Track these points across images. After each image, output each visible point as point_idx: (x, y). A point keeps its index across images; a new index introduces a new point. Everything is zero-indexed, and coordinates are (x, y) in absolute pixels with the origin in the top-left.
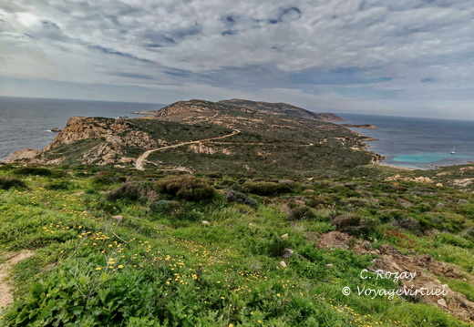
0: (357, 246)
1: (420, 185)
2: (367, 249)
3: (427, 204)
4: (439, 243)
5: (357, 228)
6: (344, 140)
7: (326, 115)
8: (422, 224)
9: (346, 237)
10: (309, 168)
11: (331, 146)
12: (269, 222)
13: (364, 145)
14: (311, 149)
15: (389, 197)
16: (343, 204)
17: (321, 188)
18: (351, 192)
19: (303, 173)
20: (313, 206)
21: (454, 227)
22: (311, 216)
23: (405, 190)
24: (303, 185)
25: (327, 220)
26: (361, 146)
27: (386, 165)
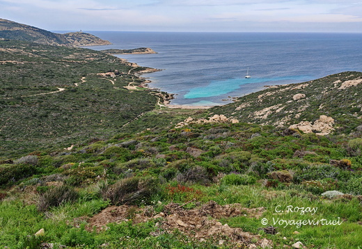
0: (138, 216)
1: (214, 126)
2: (148, 215)
3: (217, 147)
4: (223, 186)
5: (136, 194)
6: (113, 75)
7: (78, 36)
8: (210, 170)
9: (123, 209)
10: (64, 131)
11: (96, 88)
12: (11, 222)
13: (143, 81)
14: (62, 97)
15: (178, 148)
16: (120, 171)
17: (87, 157)
18: (130, 153)
19: (55, 142)
20: (77, 184)
21: (241, 167)
22: (74, 197)
23: (198, 136)
24: (58, 158)
25: (98, 196)
26: (139, 82)
27: (177, 106)
